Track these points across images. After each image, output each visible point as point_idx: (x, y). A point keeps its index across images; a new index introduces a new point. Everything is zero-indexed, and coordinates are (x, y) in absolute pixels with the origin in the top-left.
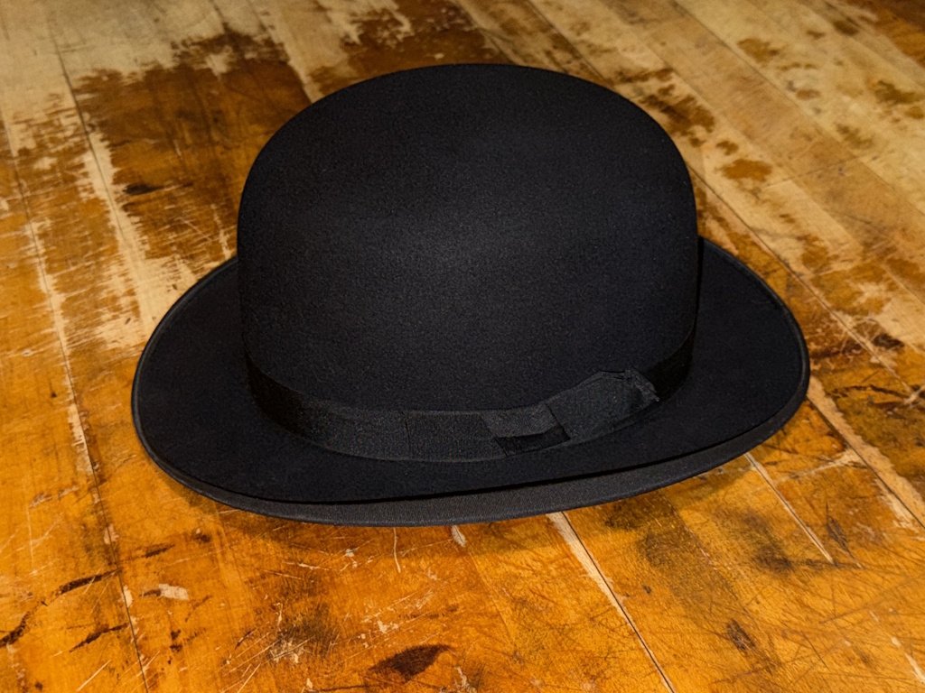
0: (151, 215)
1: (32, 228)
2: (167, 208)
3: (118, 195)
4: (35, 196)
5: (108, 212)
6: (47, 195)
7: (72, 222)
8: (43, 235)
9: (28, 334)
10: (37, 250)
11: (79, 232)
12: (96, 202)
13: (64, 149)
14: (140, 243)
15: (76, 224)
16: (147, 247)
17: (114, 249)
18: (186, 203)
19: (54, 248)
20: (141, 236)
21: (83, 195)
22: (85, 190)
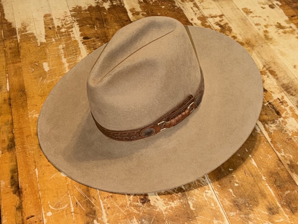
0: (89, 45)
1: (61, 47)
2: (93, 43)
3: (81, 40)
4: (61, 38)
5: (79, 44)
6: (64, 38)
7: (70, 46)
8: (63, 49)
9: (60, 73)
10: (62, 52)
11: (72, 48)
12: (76, 41)
13: (68, 27)
14: (86, 52)
15: (71, 46)
17: (80, 53)
18: (97, 42)
19: (66, 52)
20: (87, 50)
21: (73, 39)
22: (73, 38)
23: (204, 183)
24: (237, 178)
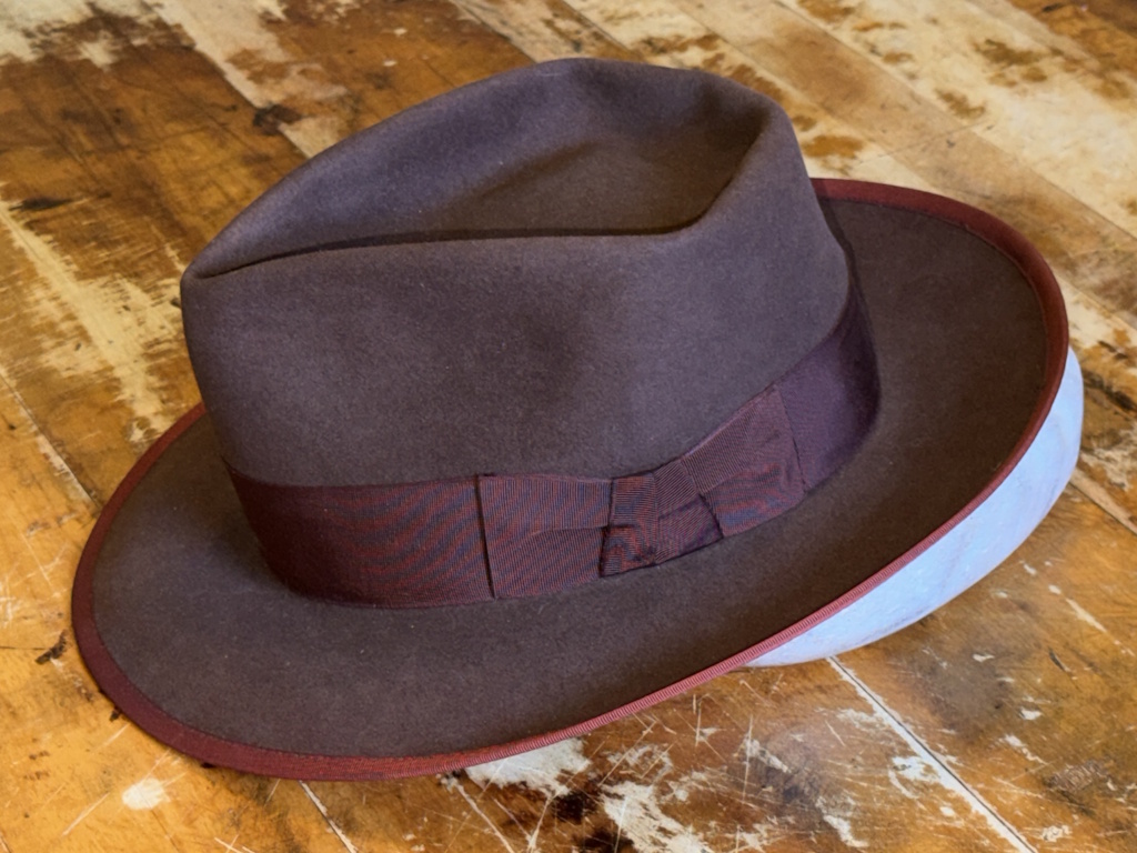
0: (65, 233)
2: (85, 223)
3: (15, 212)
5: (8, 232)
14: (63, 264)
16: (74, 267)
17: (31, 274)
18: (109, 216)
20: (62, 256)
23: (872, 731)
24: (1023, 685)
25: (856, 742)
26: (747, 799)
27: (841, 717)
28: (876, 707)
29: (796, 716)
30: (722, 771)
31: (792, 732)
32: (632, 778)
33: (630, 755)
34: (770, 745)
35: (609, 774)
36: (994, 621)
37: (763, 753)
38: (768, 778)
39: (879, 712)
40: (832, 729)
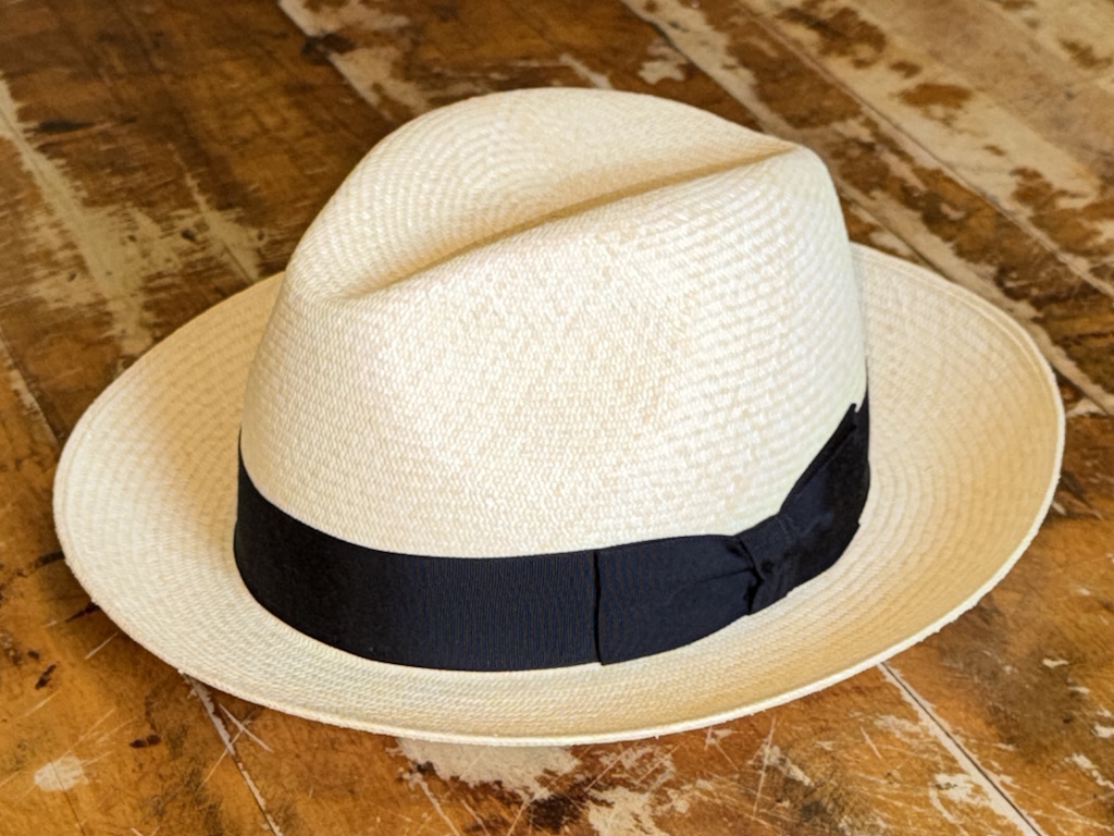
16: (83, 194)
23: (915, 742)
24: (1100, 697)
25: (895, 754)
26: (758, 814)
27: (879, 724)
28: (921, 713)
29: (826, 721)
30: (732, 780)
31: (820, 739)
32: (626, 784)
33: (627, 757)
34: (793, 753)
35: (599, 777)
36: (1071, 621)
37: (783, 761)
38: (785, 791)
39: (926, 720)
40: (867, 737)
